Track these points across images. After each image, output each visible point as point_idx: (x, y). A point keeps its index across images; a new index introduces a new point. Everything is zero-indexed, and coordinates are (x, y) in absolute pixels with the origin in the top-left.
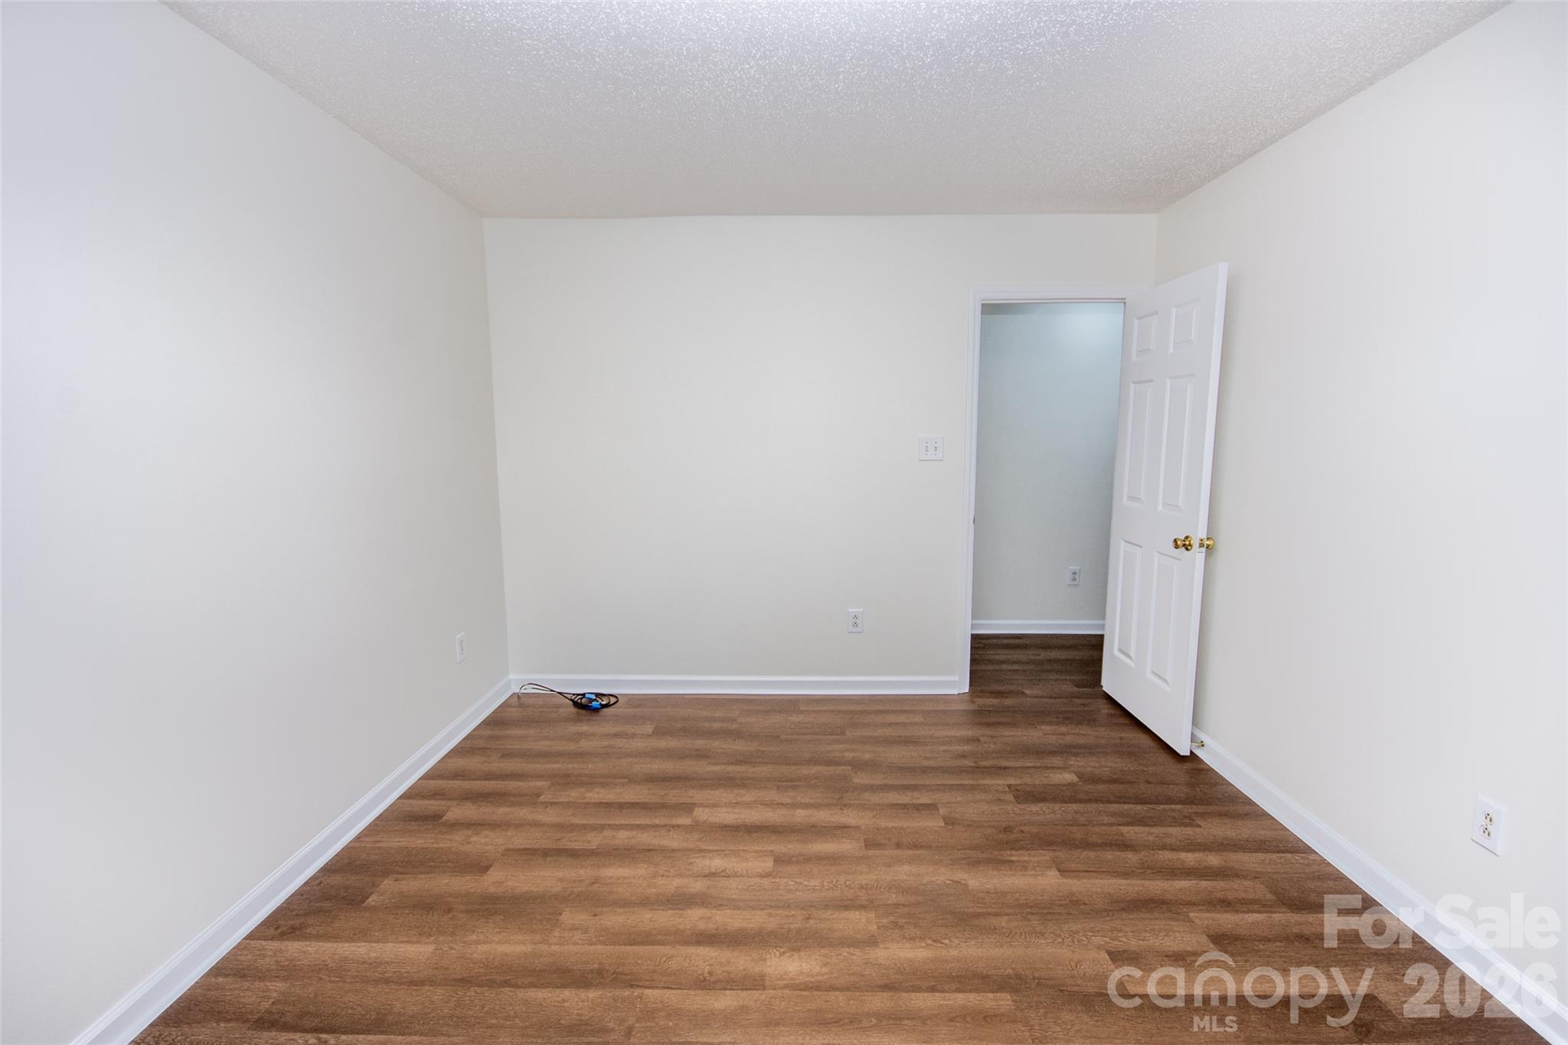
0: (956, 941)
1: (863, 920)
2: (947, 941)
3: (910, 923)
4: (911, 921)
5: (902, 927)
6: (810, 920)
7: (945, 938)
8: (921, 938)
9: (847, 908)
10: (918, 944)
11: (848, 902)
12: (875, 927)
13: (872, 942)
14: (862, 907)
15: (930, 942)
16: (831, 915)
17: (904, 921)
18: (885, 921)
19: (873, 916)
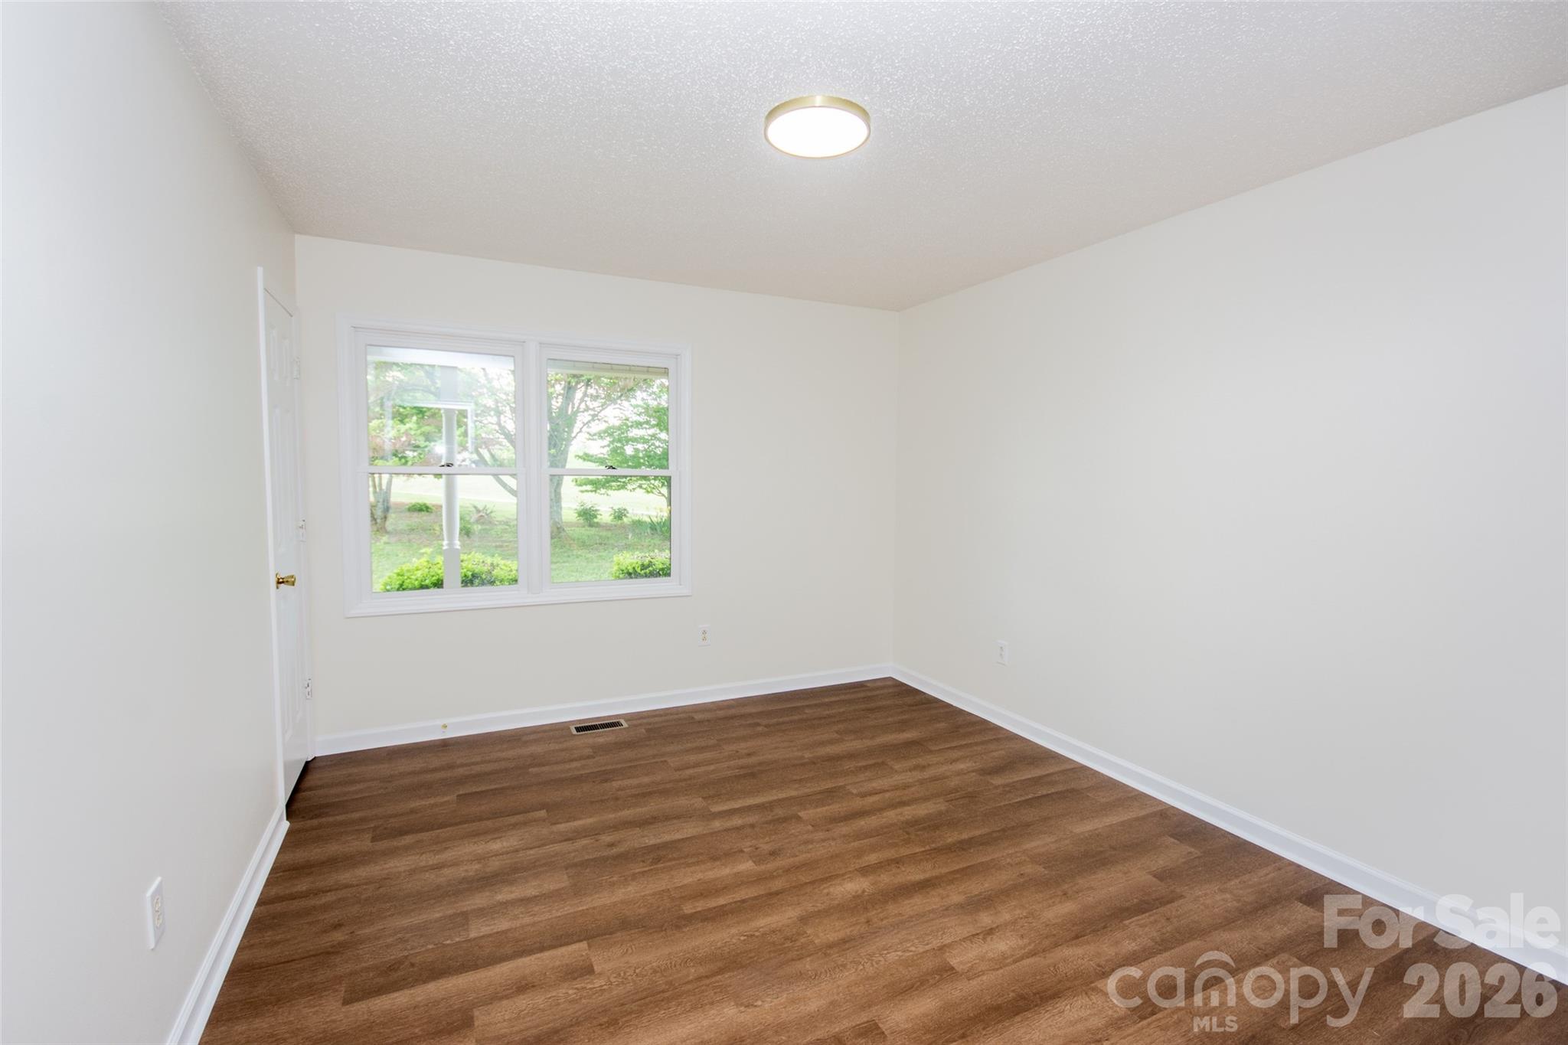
0: (734, 941)
1: (822, 934)
2: (742, 938)
3: (781, 945)
4: (780, 947)
5: (786, 939)
6: (866, 921)
7: (744, 940)
8: (766, 934)
9: (844, 941)
10: (765, 929)
11: (847, 946)
12: (808, 932)
13: (804, 920)
14: (831, 946)
15: (757, 934)
16: (853, 931)
17: (786, 945)
18: (803, 940)
19: (816, 942)
